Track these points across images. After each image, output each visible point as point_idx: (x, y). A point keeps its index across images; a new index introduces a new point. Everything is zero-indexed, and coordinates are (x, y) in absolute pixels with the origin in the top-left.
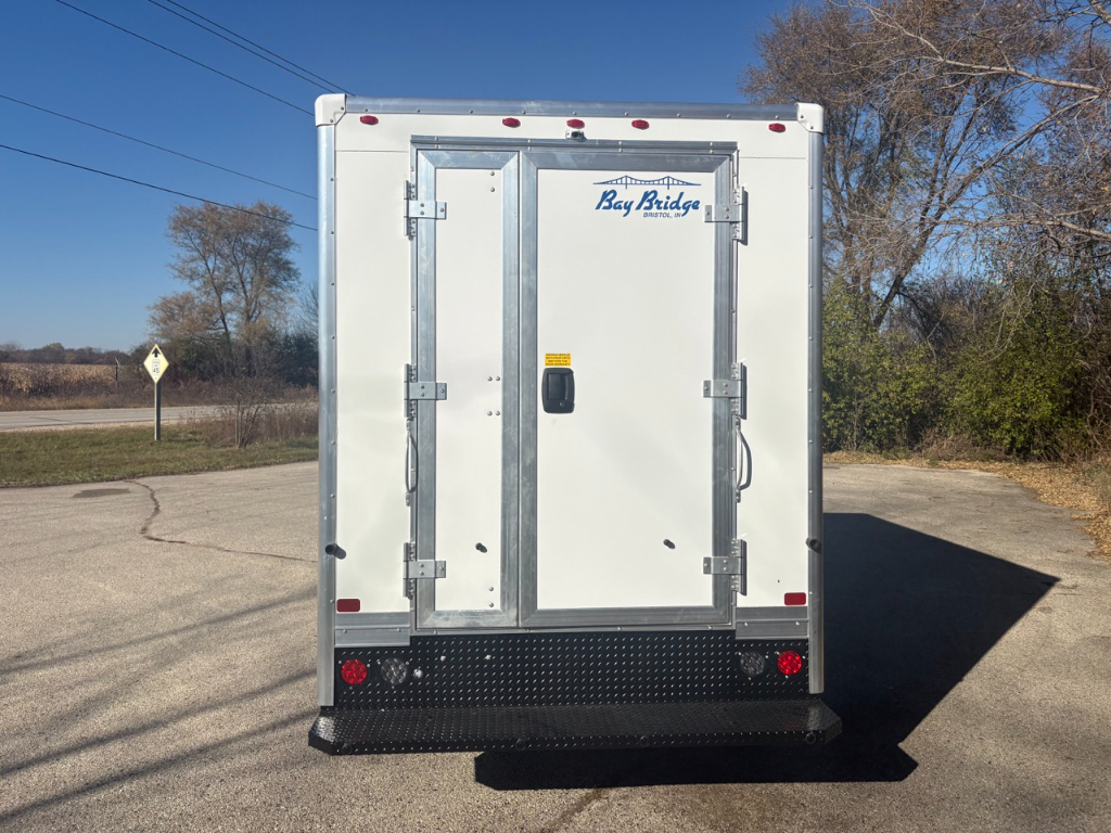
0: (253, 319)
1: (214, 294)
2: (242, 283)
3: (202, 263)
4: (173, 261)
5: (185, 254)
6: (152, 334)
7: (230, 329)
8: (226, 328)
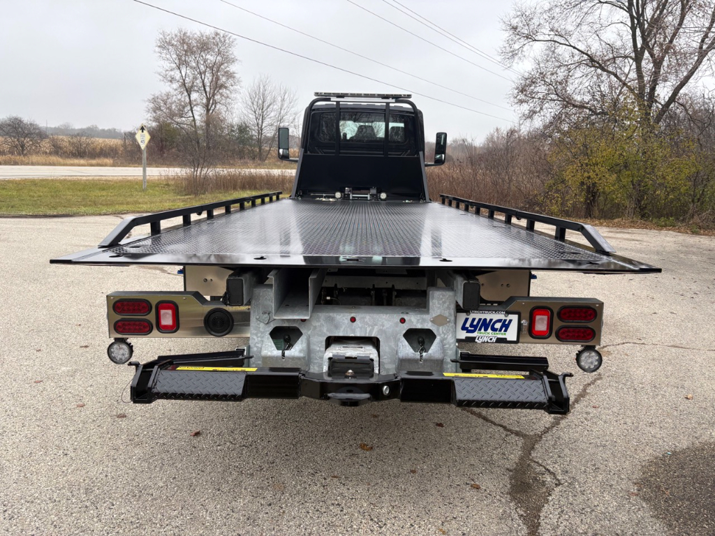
0: (211, 111)
1: (186, 94)
2: (204, 86)
3: (178, 72)
4: (160, 70)
5: (167, 65)
6: (147, 119)
7: (196, 117)
8: (193, 117)
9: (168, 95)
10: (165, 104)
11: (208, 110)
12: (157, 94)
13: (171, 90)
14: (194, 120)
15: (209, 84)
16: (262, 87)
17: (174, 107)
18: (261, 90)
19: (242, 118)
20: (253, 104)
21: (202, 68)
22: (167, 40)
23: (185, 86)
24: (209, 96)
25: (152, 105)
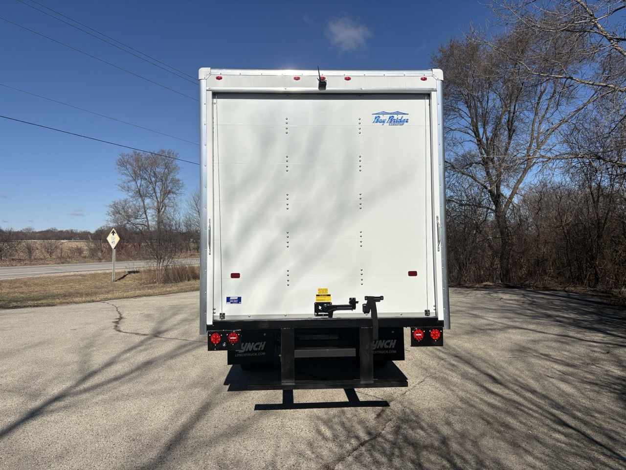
0: (161, 213)
2: (155, 193)
3: (134, 183)
8: (147, 218)
9: (126, 201)
10: (123, 208)
11: (159, 212)
12: (117, 200)
13: (128, 197)
14: (147, 221)
15: (159, 191)
17: (130, 210)
19: (188, 217)
20: (197, 205)
21: (153, 179)
22: (125, 159)
23: (140, 193)
24: (159, 201)
25: (113, 209)
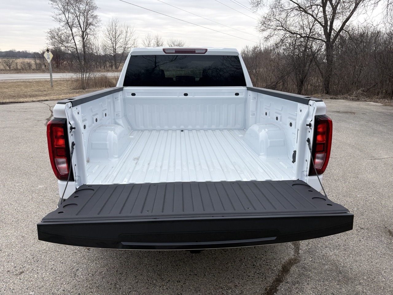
0: (85, 39)
1: (69, 29)
2: (80, 24)
9: (59, 29)
10: (58, 35)
11: (83, 39)
12: (53, 28)
13: (61, 27)
14: (76, 45)
15: (83, 23)
16: (114, 24)
17: (63, 36)
18: (114, 27)
19: (104, 43)
20: (109, 34)
21: (78, 14)
23: (68, 24)
24: (83, 30)
25: (50, 35)
